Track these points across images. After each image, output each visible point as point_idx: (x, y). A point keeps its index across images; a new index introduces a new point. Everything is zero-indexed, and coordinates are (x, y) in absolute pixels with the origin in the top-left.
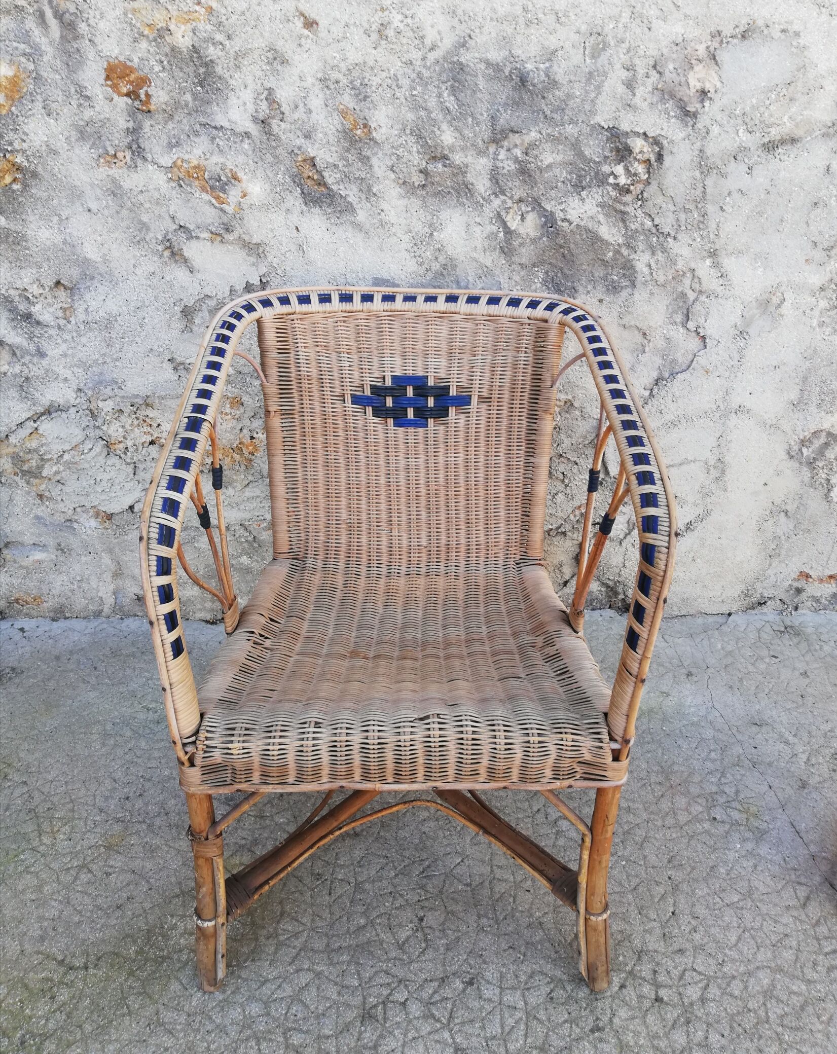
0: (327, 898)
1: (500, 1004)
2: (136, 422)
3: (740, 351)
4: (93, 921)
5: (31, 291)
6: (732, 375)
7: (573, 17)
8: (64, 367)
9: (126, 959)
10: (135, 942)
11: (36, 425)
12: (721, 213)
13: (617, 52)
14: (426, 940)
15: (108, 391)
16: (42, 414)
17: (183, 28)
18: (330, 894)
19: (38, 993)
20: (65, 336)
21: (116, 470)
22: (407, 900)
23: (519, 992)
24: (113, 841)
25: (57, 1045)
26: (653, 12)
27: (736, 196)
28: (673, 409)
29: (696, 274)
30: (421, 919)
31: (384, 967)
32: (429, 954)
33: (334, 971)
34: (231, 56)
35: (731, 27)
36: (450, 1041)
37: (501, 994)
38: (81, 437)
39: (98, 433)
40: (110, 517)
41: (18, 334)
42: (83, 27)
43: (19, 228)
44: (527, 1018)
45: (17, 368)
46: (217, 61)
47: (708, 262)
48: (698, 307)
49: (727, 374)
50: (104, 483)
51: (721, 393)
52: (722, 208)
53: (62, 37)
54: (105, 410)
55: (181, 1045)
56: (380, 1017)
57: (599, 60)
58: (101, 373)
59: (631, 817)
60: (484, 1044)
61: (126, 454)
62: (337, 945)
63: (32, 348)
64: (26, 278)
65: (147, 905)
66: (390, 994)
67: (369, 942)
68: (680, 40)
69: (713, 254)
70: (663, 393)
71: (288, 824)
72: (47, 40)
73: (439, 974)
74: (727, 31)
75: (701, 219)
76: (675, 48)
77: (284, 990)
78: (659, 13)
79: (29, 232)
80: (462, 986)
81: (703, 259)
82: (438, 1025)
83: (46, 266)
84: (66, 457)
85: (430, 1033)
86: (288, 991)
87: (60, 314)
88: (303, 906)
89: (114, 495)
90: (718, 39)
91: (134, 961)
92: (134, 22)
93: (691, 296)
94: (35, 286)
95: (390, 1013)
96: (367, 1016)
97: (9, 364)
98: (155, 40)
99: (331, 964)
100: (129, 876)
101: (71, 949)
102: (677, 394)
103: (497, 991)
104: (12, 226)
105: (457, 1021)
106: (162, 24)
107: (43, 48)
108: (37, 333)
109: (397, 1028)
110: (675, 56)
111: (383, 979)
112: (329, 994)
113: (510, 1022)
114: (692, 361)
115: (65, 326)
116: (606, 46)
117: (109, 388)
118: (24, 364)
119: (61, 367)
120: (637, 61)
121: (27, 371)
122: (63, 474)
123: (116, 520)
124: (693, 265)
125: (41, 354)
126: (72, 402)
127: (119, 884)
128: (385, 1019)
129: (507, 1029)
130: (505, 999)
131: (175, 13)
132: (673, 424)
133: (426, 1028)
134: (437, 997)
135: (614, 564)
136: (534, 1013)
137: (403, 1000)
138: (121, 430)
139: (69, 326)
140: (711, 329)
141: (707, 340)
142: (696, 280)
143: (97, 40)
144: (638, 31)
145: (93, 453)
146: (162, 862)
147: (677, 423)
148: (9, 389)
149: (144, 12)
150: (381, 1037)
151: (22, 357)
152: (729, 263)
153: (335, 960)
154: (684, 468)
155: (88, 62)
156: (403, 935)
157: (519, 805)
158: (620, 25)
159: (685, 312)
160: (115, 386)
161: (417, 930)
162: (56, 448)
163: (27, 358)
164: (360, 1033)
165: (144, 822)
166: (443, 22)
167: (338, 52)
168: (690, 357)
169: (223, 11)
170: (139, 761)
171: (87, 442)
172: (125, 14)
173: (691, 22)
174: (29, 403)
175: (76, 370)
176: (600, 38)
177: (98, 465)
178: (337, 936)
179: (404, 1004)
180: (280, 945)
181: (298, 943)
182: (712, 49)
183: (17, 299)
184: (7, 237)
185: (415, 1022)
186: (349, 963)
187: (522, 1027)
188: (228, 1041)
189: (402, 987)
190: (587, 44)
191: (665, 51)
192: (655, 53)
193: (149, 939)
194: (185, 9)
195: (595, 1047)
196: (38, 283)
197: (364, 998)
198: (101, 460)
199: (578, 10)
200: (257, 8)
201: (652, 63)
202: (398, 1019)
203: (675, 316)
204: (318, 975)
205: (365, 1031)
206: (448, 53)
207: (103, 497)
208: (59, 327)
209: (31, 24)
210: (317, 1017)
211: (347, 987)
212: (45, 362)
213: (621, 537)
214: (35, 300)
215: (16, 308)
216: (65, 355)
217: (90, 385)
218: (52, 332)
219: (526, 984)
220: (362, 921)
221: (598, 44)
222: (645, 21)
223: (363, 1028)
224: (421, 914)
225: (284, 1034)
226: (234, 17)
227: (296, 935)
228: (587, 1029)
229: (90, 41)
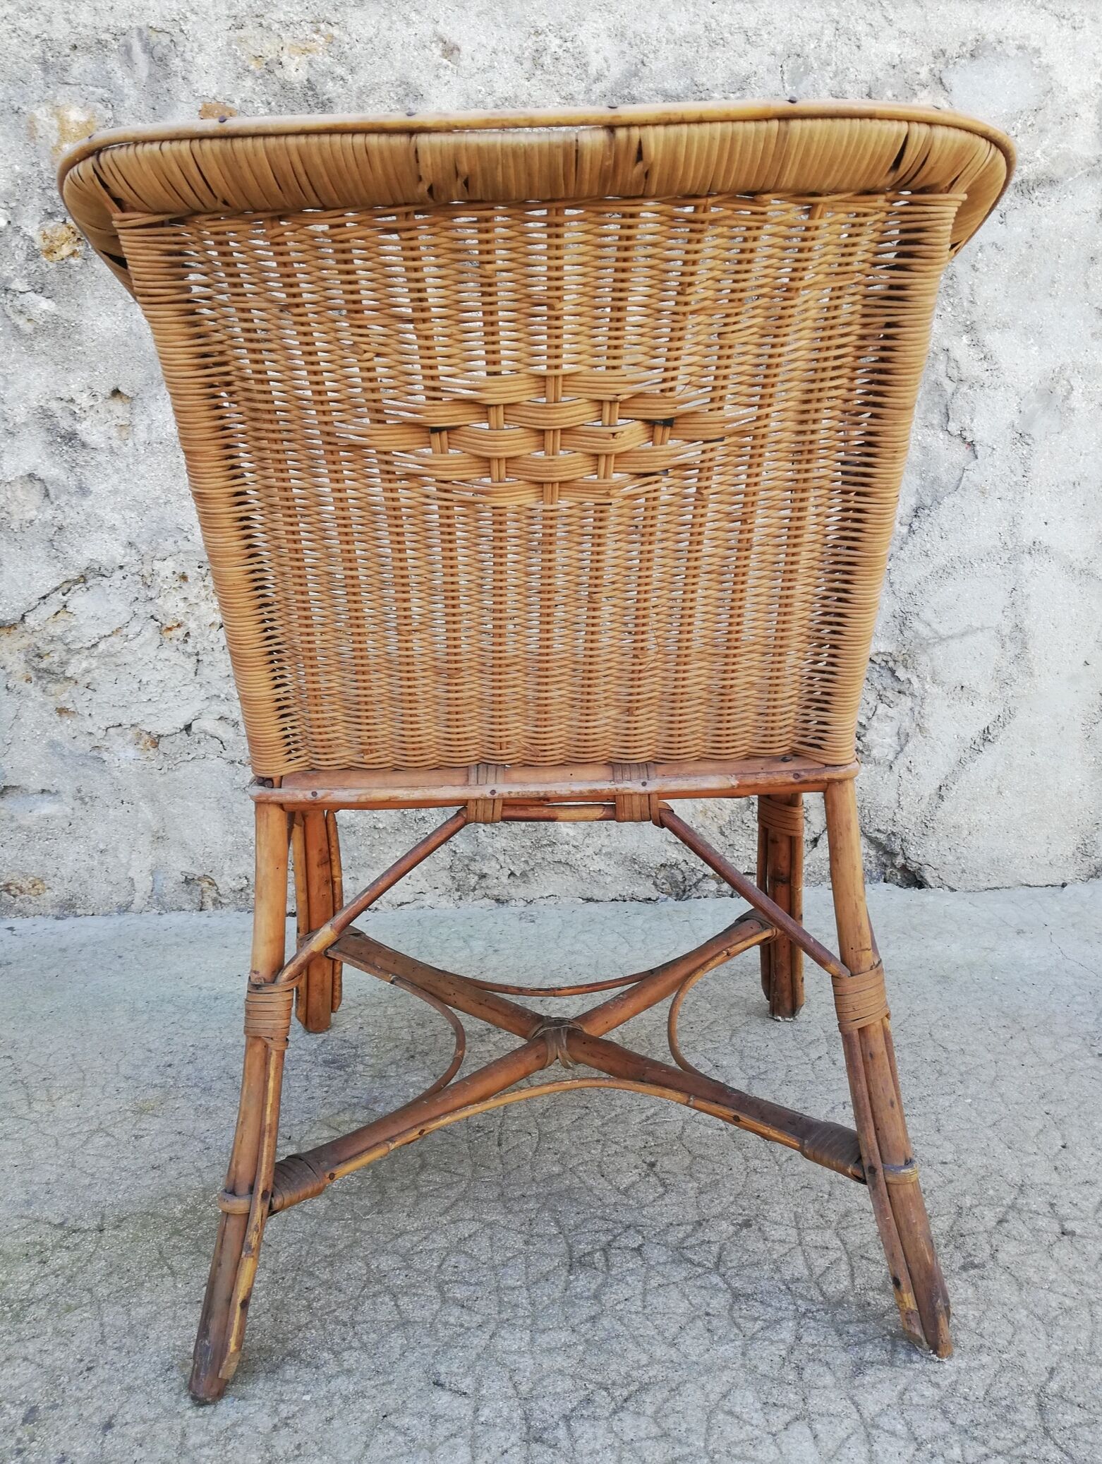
0: (497, 1149)
1: (800, 1244)
2: (203, 593)
3: (1024, 460)
4: (113, 1183)
5: (78, 401)
6: (1018, 497)
7: (766, 36)
8: (113, 510)
9: (167, 1220)
10: (181, 1201)
11: (65, 598)
12: (973, 274)
13: (823, 76)
14: (664, 1185)
15: (169, 545)
16: (76, 582)
17: (297, 59)
18: (500, 1145)
19: (18, 1259)
20: (120, 464)
21: (172, 666)
22: (626, 1147)
23: (829, 1231)
24: (146, 1105)
25: (49, 1310)
26: (861, 28)
27: (990, 251)
28: (942, 549)
29: (952, 355)
30: (652, 1165)
31: (599, 1213)
32: (671, 1198)
33: (516, 1222)
34: (353, 94)
35: (957, 45)
36: (725, 1286)
37: (799, 1235)
38: (126, 617)
39: (150, 608)
40: (156, 741)
41: (55, 464)
42: (176, 63)
43: (72, 315)
44: (850, 1259)
45: (49, 514)
46: (337, 100)
47: (965, 339)
48: (959, 402)
49: (1010, 495)
50: (151, 688)
51: (1005, 524)
52: (973, 266)
53: (150, 75)
54: (163, 574)
55: (261, 1305)
56: (601, 1265)
57: (801, 86)
58: (162, 518)
59: (968, 1059)
60: (783, 1287)
61: (186, 642)
62: (517, 1194)
63: (72, 483)
64: (74, 385)
65: (202, 1164)
66: (613, 1241)
67: (569, 1189)
68: (896, 61)
69: (970, 329)
70: (926, 526)
71: (424, 1082)
72: (132, 81)
73: (692, 1215)
74: (952, 51)
75: (950, 282)
76: (892, 72)
77: (434, 1241)
78: (868, 29)
79: (85, 321)
80: (732, 1229)
81: (959, 335)
82: (700, 1270)
83: (102, 369)
84: (102, 646)
85: (686, 1279)
86: (440, 1241)
87: (114, 433)
88: (456, 1157)
89: (165, 706)
90: (942, 60)
91: (181, 1220)
92: (239, 54)
93: (949, 387)
94: (85, 395)
95: (616, 1260)
96: (576, 1263)
97: (38, 509)
98: (262, 76)
99: (510, 1212)
100: (173, 1138)
101: (77, 1212)
102: (946, 527)
103: (794, 1232)
104: (64, 314)
105: (730, 1265)
106: (274, 56)
107: (126, 91)
108: (80, 460)
109: (631, 1275)
110: (892, 80)
111: (599, 1224)
112: (510, 1243)
113: (821, 1263)
114: (961, 479)
115: (120, 448)
116: (809, 70)
117: (171, 540)
118: (59, 507)
119: (108, 509)
120: (847, 87)
121: (61, 517)
122: (96, 674)
123: (164, 745)
124: (946, 344)
125: (83, 491)
126: (120, 561)
127: (156, 1145)
128: (609, 1268)
129: (818, 1271)
130: (808, 1239)
131: (288, 41)
132: (945, 573)
133: (679, 1273)
134: (692, 1241)
135: (884, 803)
136: (861, 1252)
137: (636, 1245)
138: (181, 604)
139: (125, 449)
140: (981, 430)
141: (978, 448)
142: (953, 364)
143: (193, 77)
144: (845, 50)
145: (140, 640)
146: (225, 1122)
147: (951, 570)
148: (34, 544)
149: (251, 42)
150: (604, 1285)
151: (57, 498)
152: (993, 340)
153: (516, 1208)
154: (970, 640)
155: (180, 105)
156: (625, 1181)
157: (787, 1053)
158: (823, 45)
159: (944, 411)
160: (179, 538)
161: (648, 1175)
162: (91, 632)
163: (64, 498)
164: (568, 1283)
165: (196, 1085)
166: (609, 47)
167: (484, 85)
168: (958, 473)
169: (346, 39)
170: (187, 1032)
171: (133, 623)
172: (229, 44)
173: (908, 40)
174: (59, 565)
175: (128, 514)
176: (800, 60)
177: (146, 659)
178: (518, 1184)
179: (638, 1250)
180: (421, 1197)
181: (453, 1194)
182: (937, 73)
183: (59, 413)
184: (56, 329)
185: (660, 1268)
186: (539, 1211)
187: (844, 1266)
188: (342, 1297)
189: (632, 1231)
190: (785, 68)
191: (880, 75)
192: (868, 77)
193: (205, 1197)
194: (301, 37)
195: (975, 1285)
196: (89, 392)
197: (570, 1247)
198: (151, 651)
199: (771, 28)
200: (387, 33)
201: (865, 90)
202: (631, 1265)
203: (930, 416)
204: (490, 1225)
205: (577, 1279)
206: (616, 83)
207: (149, 710)
208: (112, 451)
209: (114, 63)
210: (494, 1268)
211: (538, 1236)
212: (87, 503)
213: (891, 757)
214: (83, 415)
215: (56, 425)
216: (115, 492)
217: (145, 536)
218: (101, 458)
219: (839, 1223)
220: (556, 1169)
221: (799, 68)
222: (853, 38)
223: (572, 1278)
224: (651, 1159)
225: (439, 1288)
226: (359, 46)
227: (449, 1186)
228: (955, 1267)
229: (184, 79)
